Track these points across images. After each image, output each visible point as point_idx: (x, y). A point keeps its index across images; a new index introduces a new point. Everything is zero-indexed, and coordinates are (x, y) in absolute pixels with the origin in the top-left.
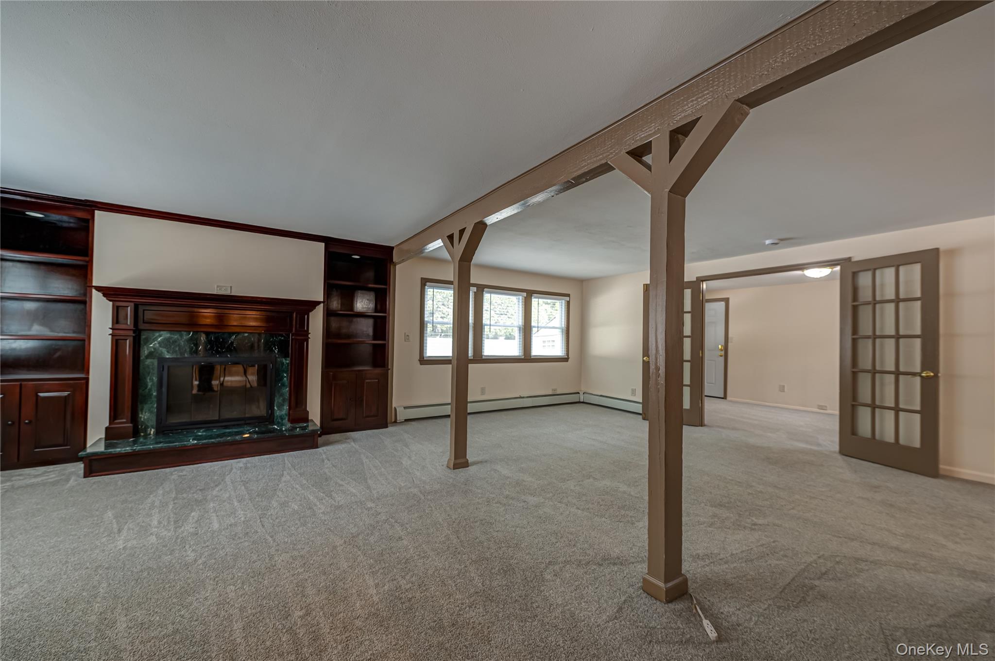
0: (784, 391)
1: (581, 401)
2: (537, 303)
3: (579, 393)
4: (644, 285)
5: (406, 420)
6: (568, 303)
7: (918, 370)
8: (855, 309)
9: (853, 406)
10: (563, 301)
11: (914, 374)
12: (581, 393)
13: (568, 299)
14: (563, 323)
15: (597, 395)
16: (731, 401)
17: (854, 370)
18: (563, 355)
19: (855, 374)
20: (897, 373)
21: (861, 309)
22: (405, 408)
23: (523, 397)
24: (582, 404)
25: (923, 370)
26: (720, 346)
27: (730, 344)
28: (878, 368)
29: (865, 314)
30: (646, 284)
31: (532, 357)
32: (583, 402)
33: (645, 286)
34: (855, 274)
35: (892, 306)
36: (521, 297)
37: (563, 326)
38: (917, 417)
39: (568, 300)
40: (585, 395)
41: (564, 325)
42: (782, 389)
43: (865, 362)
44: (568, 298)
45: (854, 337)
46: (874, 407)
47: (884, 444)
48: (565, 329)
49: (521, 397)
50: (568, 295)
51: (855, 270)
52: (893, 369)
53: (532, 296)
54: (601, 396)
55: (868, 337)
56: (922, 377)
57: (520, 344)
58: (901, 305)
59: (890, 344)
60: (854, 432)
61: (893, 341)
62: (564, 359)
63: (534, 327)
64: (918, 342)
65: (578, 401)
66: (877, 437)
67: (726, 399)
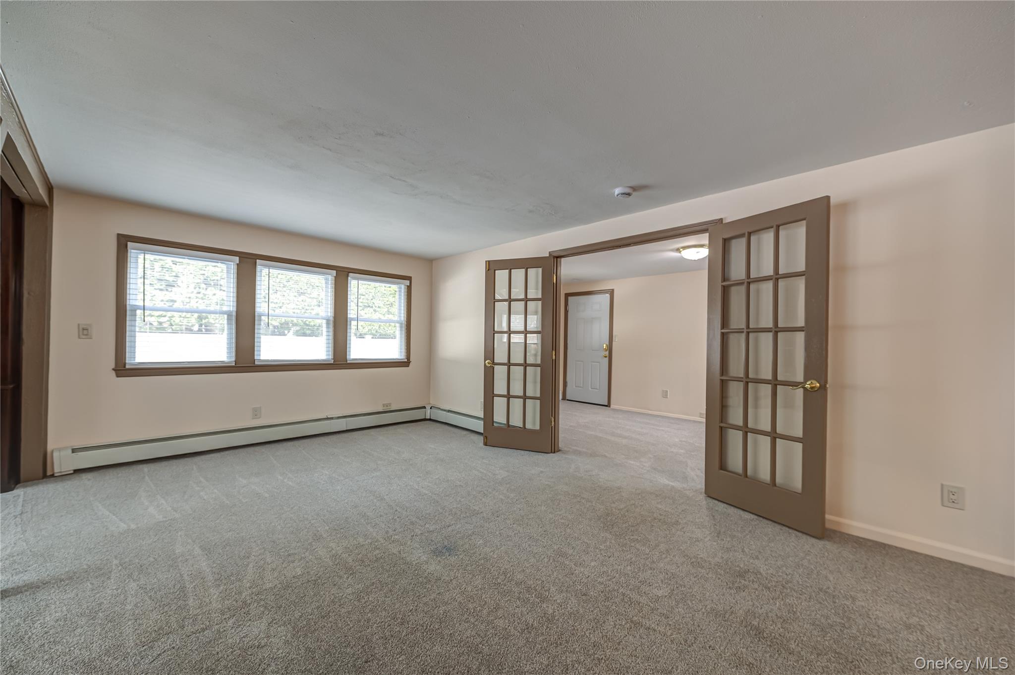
0: (667, 398)
1: (427, 418)
2: (357, 287)
3: (424, 407)
4: (486, 261)
5: (77, 471)
6: (409, 289)
7: (800, 378)
8: (726, 291)
9: (721, 428)
10: (403, 286)
11: (795, 385)
12: (428, 408)
13: (407, 283)
14: (402, 315)
15: (445, 410)
16: (614, 410)
17: (722, 378)
18: (403, 358)
19: (724, 384)
20: (775, 383)
21: (734, 290)
22: (74, 451)
23: (332, 418)
24: (428, 422)
25: (806, 379)
26: (605, 345)
27: (614, 343)
28: (751, 375)
29: (737, 296)
30: (489, 261)
31: (348, 362)
32: (430, 420)
33: (488, 262)
34: (726, 242)
35: (769, 285)
36: (330, 277)
37: (402, 319)
38: (799, 447)
39: (409, 285)
40: (433, 410)
41: (403, 317)
42: (665, 395)
43: (736, 368)
44: (409, 282)
45: (723, 331)
46: (746, 430)
47: (756, 482)
48: (404, 323)
49: (327, 419)
50: (409, 278)
51: (726, 236)
52: (769, 377)
53: (348, 276)
54: (449, 411)
55: (740, 331)
56: (805, 389)
57: (328, 343)
58: (781, 283)
59: (766, 340)
60: (723, 466)
61: (770, 335)
62: (405, 364)
63: (353, 319)
64: (800, 337)
65: (423, 418)
66: (750, 472)
67: (610, 407)
